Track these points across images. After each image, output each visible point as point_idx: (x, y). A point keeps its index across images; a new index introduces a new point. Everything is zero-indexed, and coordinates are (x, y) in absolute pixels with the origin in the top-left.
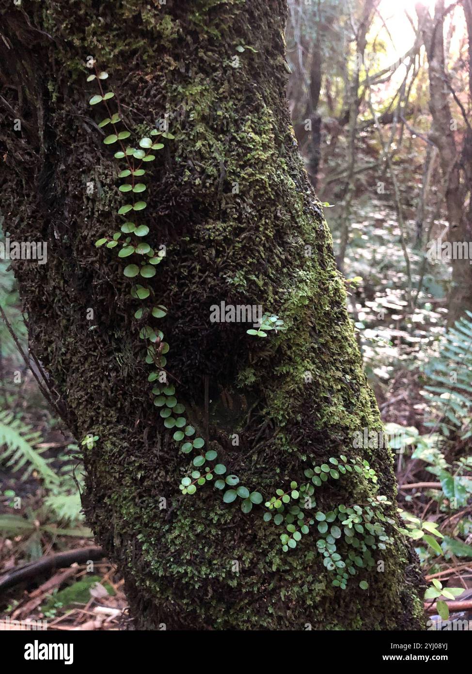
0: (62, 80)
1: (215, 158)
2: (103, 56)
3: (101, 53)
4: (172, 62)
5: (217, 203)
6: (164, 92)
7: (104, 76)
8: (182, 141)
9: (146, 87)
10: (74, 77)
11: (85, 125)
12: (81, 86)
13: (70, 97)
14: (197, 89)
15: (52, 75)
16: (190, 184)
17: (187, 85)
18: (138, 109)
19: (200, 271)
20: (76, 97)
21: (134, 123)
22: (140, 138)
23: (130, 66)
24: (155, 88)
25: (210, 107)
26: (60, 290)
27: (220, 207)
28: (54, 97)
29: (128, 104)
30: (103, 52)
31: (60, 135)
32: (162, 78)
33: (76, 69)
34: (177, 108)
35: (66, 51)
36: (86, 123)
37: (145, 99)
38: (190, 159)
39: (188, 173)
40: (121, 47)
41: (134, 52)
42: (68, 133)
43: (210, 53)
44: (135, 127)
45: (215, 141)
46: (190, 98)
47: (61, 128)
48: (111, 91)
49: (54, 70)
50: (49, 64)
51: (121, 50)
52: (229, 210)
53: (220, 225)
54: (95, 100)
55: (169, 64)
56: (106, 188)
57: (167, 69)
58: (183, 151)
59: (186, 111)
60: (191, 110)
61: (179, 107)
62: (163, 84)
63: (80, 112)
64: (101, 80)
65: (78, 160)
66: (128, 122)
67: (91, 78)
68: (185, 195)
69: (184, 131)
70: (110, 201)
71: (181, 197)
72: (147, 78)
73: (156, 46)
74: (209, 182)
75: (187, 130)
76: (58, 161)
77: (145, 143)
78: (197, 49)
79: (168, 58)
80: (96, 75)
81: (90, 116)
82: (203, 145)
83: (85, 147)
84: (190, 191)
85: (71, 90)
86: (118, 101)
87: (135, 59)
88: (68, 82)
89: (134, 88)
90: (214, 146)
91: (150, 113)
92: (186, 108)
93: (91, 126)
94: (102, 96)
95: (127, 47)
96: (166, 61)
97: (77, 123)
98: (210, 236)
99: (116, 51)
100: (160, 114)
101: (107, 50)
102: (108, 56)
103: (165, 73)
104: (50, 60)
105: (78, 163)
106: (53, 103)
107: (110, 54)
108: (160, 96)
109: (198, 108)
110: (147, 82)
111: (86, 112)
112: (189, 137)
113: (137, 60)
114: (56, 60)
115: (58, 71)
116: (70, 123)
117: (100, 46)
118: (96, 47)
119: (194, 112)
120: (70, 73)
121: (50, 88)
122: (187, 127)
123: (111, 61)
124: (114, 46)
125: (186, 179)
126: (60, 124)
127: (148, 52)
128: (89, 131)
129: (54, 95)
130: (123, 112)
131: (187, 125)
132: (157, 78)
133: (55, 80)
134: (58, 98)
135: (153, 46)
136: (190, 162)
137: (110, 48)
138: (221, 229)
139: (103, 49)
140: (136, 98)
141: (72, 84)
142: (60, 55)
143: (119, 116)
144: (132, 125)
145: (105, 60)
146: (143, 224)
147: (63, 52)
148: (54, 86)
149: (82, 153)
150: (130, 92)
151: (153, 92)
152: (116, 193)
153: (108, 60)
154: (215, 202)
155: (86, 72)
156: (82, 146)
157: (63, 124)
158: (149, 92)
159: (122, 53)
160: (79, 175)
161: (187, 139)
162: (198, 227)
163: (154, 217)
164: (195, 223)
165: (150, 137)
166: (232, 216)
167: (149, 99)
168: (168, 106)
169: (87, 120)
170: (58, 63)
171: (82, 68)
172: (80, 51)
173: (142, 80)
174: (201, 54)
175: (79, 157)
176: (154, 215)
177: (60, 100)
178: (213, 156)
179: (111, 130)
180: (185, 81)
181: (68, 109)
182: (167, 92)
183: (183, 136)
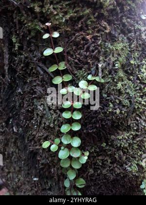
0: (23, 36)
1: (128, 93)
2: (57, 20)
3: (55, 18)
4: (108, 27)
5: (126, 122)
6: (100, 48)
7: (56, 35)
8: (108, 83)
9: (86, 44)
10: (33, 34)
11: (39, 69)
12: (37, 40)
13: (29, 48)
14: (120, 46)
15: (16, 32)
16: (112, 113)
17: (113, 42)
18: (79, 60)
19: (111, 163)
20: (33, 48)
21: (75, 69)
22: (79, 80)
23: (76, 28)
24: (93, 45)
25: (126, 58)
26: (16, 153)
27: (127, 124)
28: (16, 46)
29: (72, 56)
30: (57, 17)
31: (20, 72)
32: (99, 38)
33: (35, 29)
34: (107, 60)
35: (28, 15)
36: (39, 66)
37: (85, 53)
38: (112, 94)
39: (111, 105)
40: (71, 14)
41: (80, 18)
42: (25, 70)
43: (129, 20)
44: (76, 72)
45: (128, 81)
46: (115, 52)
47: (20, 68)
48: (60, 46)
49: (18, 28)
50: (14, 23)
51: (71, 16)
52: (132, 125)
53: (126, 135)
54: (48, 52)
55: (105, 28)
56: (52, 111)
57: (103, 31)
58: (108, 89)
59: (113, 62)
60: (116, 61)
61: (108, 59)
62: (99, 43)
63: (35, 59)
64: (53, 38)
65: (33, 90)
66: (71, 69)
67: (46, 36)
68: (109, 120)
69: (110, 76)
70: (55, 120)
71: (105, 121)
72: (88, 37)
73: (97, 14)
74: (124, 110)
75: (112, 75)
76: (17, 86)
77: (83, 84)
78: (122, 16)
79: (105, 23)
80: (50, 34)
81: (43, 63)
82: (122, 85)
83: (37, 82)
84: (112, 118)
85: (29, 43)
86: (65, 54)
87: (80, 23)
88: (27, 37)
89: (77, 44)
90: (127, 85)
91: (88, 63)
92: (113, 59)
93: (43, 70)
94: (54, 49)
95: (76, 14)
96: (104, 25)
97: (32, 65)
98: (121, 144)
99: (68, 17)
100: (96, 63)
101: (61, 16)
102: (61, 21)
103: (101, 34)
104: (15, 21)
105: (32, 91)
106: (16, 51)
107: (62, 19)
108: (97, 51)
109: (120, 59)
110: (88, 40)
111: (40, 60)
112: (113, 80)
113: (82, 23)
114: (19, 21)
115: (20, 28)
116: (27, 65)
117: (55, 13)
118: (52, 13)
119: (118, 62)
120: (30, 31)
121: (14, 40)
122: (112, 73)
123: (63, 24)
124: (66, 13)
125: (110, 110)
126: (20, 65)
127: (91, 18)
128: (42, 73)
129: (17, 45)
130: (68, 61)
131: (113, 72)
132: (95, 38)
133: (18, 35)
134: (19, 47)
135: (94, 14)
136: (112, 97)
137: (63, 14)
138: (127, 138)
139: (57, 14)
140: (78, 51)
141: (30, 39)
142: (23, 18)
143: (66, 65)
144: (73, 71)
145: (57, 23)
146: (77, 136)
147: (25, 15)
148: (16, 38)
149: (35, 86)
150: (74, 47)
151: (91, 48)
152: (59, 116)
153: (60, 23)
154: (125, 121)
155: (42, 31)
156: (35, 81)
157: (22, 65)
158: (88, 48)
159: (71, 18)
160: (33, 99)
161: (112, 81)
162: (113, 137)
163: (85, 133)
164: (111, 134)
165: (86, 81)
166: (133, 128)
167: (88, 53)
168: (101, 58)
169: (40, 65)
170: (21, 23)
171: (39, 29)
172: (39, 16)
173: (84, 39)
174: (124, 21)
175: (33, 88)
176: (85, 131)
177: (21, 48)
178: (127, 92)
179: (58, 73)
180: (112, 39)
181: (26, 56)
182: (101, 48)
183: (109, 80)
